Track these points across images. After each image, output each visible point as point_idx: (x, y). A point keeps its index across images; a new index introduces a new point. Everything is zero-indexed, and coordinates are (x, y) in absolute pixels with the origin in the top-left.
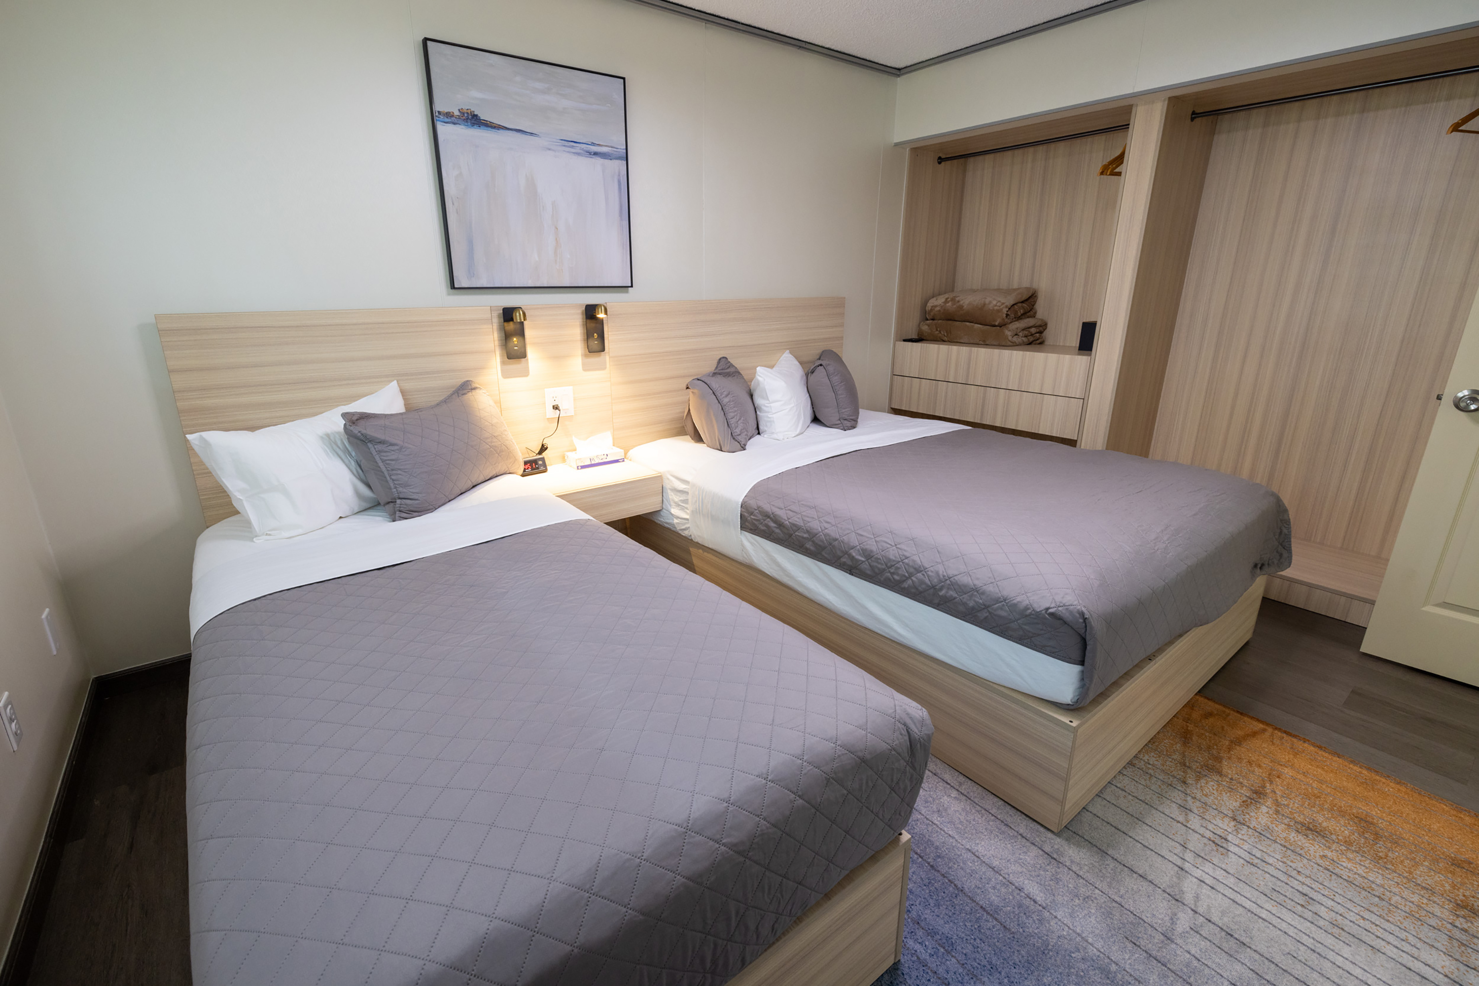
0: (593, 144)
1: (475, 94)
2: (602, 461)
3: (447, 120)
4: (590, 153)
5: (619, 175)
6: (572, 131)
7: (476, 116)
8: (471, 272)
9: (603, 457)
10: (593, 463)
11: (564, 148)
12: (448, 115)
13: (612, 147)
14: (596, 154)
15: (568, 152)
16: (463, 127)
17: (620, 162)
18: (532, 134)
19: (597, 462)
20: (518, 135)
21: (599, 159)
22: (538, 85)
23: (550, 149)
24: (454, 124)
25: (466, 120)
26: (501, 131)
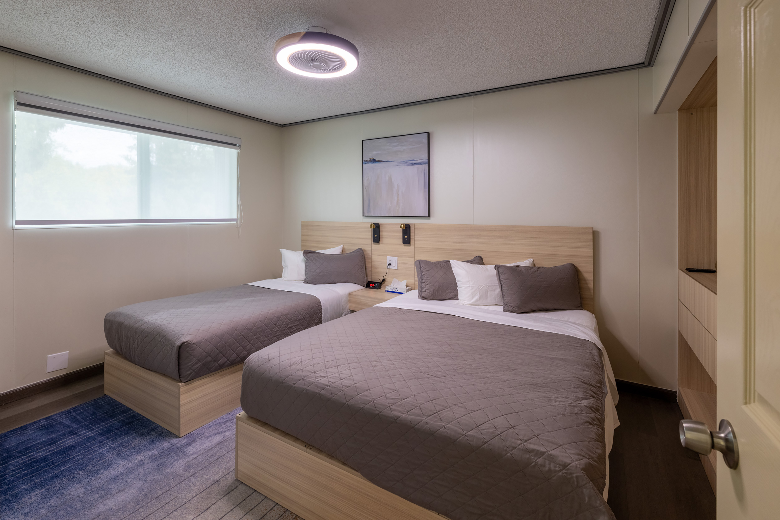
0: (414, 160)
1: (375, 153)
2: (396, 291)
3: (366, 163)
4: (413, 164)
5: (424, 170)
6: (405, 157)
7: (374, 159)
8: (369, 211)
9: (396, 289)
10: (392, 291)
11: (404, 164)
12: (367, 161)
13: (422, 160)
14: (415, 164)
15: (404, 165)
16: (370, 164)
17: (425, 165)
18: (391, 161)
19: (393, 291)
20: (387, 162)
21: (416, 165)
22: (395, 144)
23: (397, 165)
24: (368, 163)
25: (371, 161)
26: (382, 163)
